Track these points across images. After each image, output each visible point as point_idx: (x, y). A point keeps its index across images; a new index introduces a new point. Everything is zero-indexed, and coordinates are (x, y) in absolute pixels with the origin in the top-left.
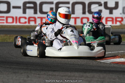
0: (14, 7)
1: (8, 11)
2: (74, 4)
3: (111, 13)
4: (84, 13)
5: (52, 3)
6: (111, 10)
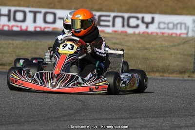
0: (60, 18)
1: (54, 22)
2: (115, 17)
3: (147, 27)
4: (123, 26)
6: (147, 24)
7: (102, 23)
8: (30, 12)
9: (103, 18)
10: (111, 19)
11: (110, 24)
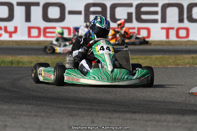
2: (165, 7)
4: (181, 20)
5: (130, 5)
7: (144, 17)
8: (19, 4)
9: (144, 9)
10: (159, 9)
11: (159, 17)
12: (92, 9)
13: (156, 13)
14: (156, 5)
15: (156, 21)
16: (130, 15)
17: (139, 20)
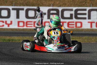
2: (90, 11)
7: (79, 16)
8: (13, 9)
9: (79, 12)
11: (87, 16)
12: (52, 12)
13: (85, 14)
14: (85, 10)
15: (85, 18)
16: (71, 15)
17: (76, 18)
